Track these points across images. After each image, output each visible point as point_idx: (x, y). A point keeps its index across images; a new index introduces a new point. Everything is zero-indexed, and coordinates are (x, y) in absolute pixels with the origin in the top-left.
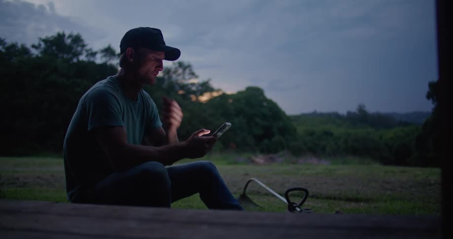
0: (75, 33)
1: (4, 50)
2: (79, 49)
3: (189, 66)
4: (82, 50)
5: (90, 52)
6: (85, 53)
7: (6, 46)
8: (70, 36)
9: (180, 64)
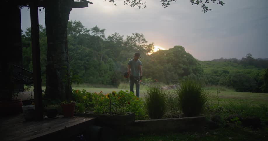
0: (77, 21)
1: (42, 31)
2: (80, 29)
3: (142, 36)
4: (82, 29)
5: (86, 30)
6: (83, 31)
7: (43, 29)
8: (75, 23)
9: (137, 35)
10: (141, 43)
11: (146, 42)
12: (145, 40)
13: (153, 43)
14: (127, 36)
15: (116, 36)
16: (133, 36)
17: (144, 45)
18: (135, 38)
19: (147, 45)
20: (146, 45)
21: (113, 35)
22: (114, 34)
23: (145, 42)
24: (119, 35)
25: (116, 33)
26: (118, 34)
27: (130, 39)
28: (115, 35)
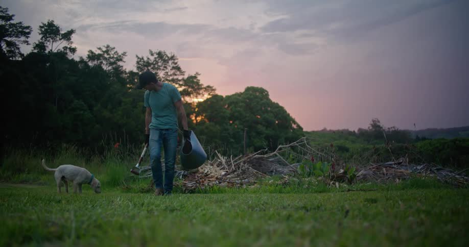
3: (172, 58)
9: (160, 55)
10: (171, 75)
11: (182, 73)
12: (178, 69)
13: (197, 73)
14: (137, 56)
15: (108, 54)
16: (152, 58)
17: (177, 79)
18: (157, 63)
19: (183, 79)
20: (180, 81)
21: (100, 49)
22: (104, 49)
23: (178, 73)
24: (115, 50)
25: (108, 47)
26: (114, 48)
27: (143, 64)
28: (107, 52)
